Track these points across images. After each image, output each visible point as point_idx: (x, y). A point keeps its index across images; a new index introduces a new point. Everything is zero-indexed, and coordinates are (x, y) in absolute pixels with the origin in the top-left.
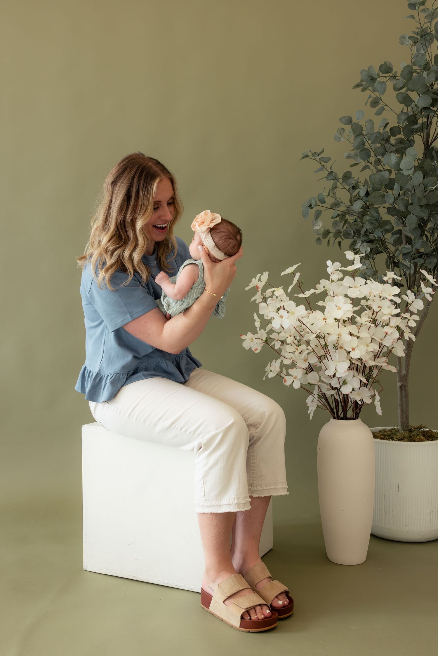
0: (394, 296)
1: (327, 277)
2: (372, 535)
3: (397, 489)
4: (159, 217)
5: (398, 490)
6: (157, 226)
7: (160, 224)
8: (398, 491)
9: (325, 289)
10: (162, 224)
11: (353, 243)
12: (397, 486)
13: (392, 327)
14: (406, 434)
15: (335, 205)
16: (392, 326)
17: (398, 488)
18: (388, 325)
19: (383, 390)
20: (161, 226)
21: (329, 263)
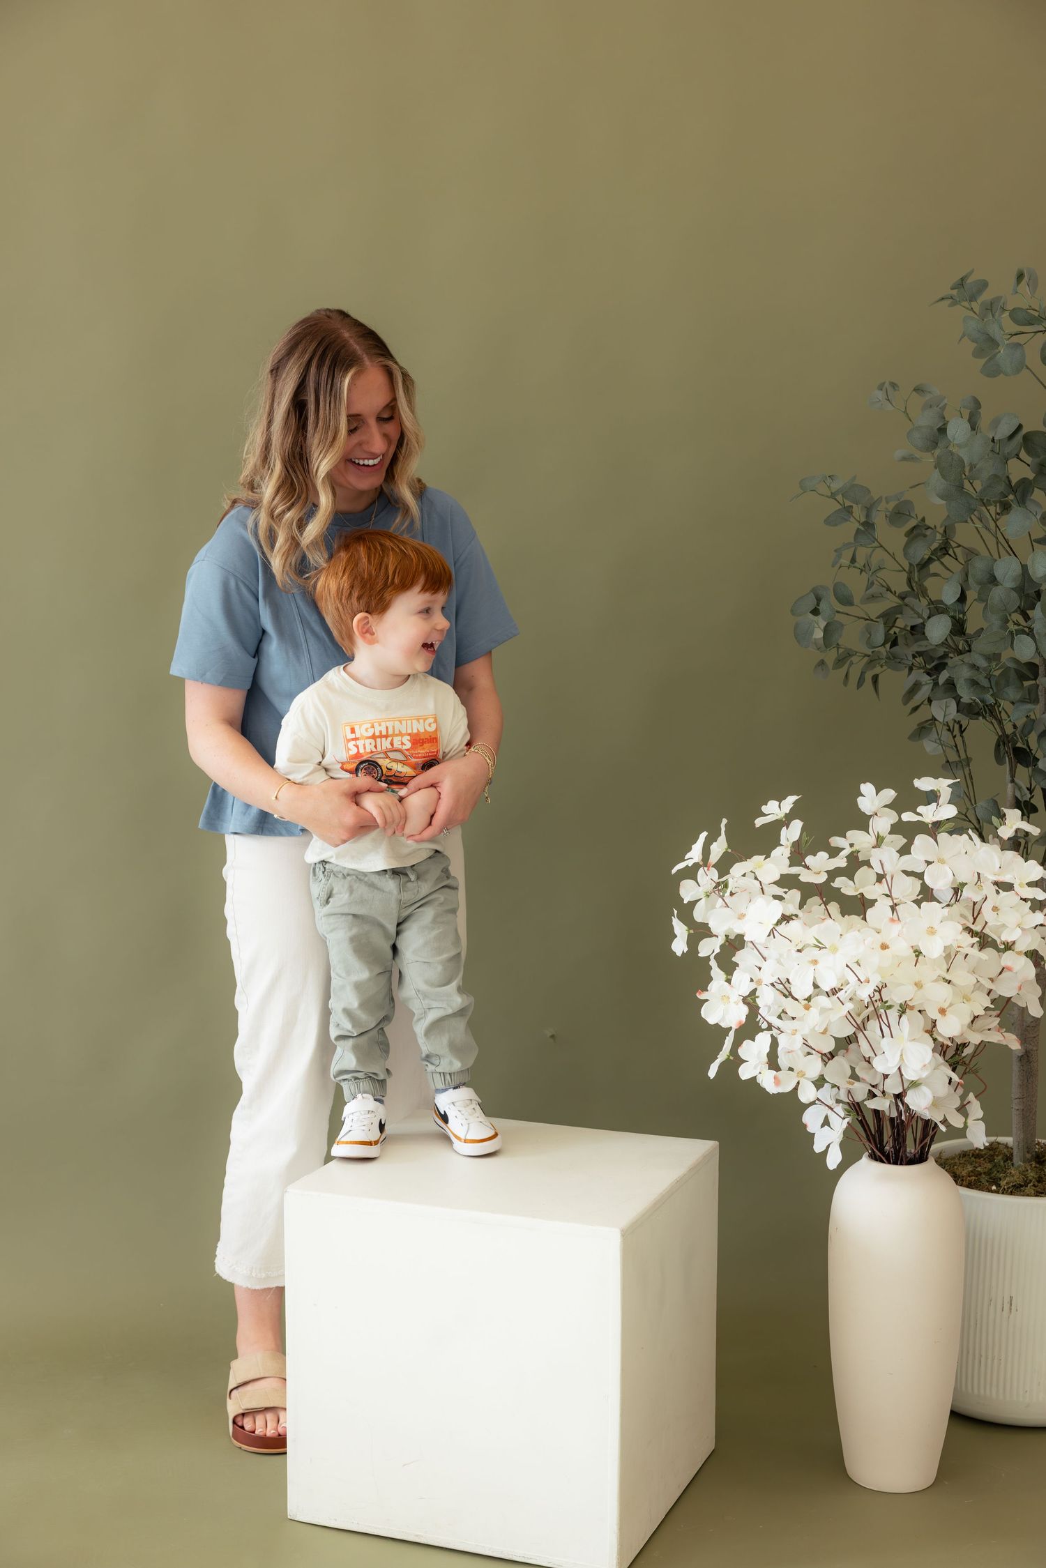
0: (1030, 884)
1: (862, 822)
2: (955, 1415)
3: (1007, 1306)
4: (360, 444)
5: (1010, 1309)
6: (353, 460)
7: (364, 459)
8: (1010, 1311)
9: (853, 849)
10: (369, 459)
11: (913, 689)
12: (1007, 1300)
13: (1019, 953)
14: (1031, 1175)
15: (873, 596)
16: (1021, 952)
17: (1011, 1305)
18: (1010, 949)
19: (985, 1089)
20: (366, 462)
21: (867, 788)
